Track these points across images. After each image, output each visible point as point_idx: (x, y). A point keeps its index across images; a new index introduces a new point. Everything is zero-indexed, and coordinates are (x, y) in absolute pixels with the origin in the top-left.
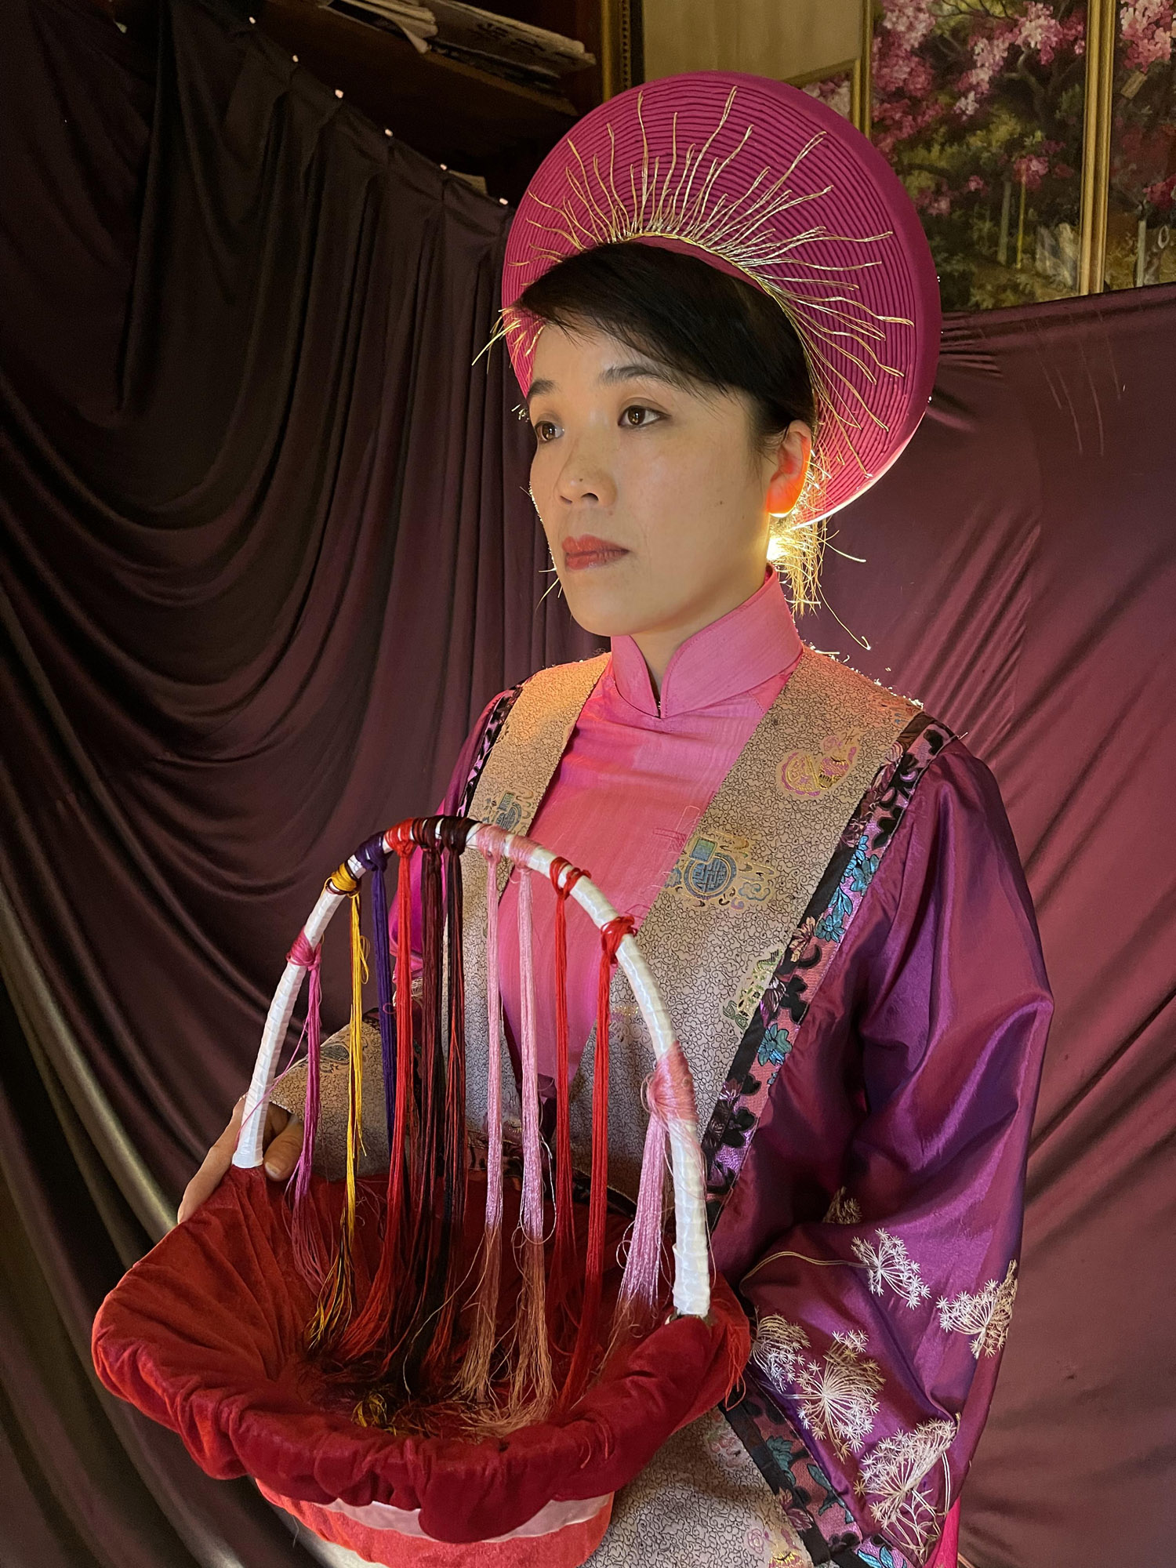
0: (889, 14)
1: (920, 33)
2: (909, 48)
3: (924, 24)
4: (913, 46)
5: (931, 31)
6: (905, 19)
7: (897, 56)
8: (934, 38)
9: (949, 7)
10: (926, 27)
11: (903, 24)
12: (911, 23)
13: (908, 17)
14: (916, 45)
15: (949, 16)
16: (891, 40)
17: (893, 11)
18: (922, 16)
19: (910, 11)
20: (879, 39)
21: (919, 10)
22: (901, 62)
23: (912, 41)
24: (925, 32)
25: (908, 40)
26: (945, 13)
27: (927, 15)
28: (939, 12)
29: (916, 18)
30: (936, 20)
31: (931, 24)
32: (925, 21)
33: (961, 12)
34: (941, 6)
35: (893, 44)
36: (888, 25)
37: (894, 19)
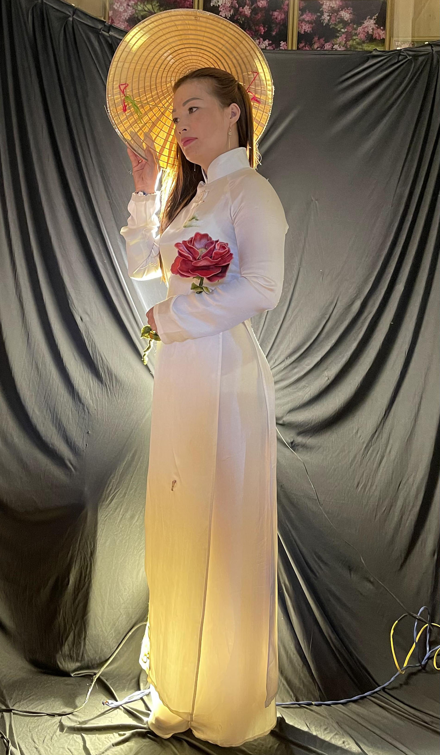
0: (116, 3)
1: (129, 14)
2: (124, 19)
3: (130, 11)
4: (126, 18)
5: (133, 14)
6: (122, 7)
7: (119, 20)
8: (135, 18)
9: (141, 8)
10: (131, 12)
11: (122, 9)
12: (125, 10)
13: (124, 7)
14: (127, 18)
15: (140, 11)
16: (117, 13)
17: (117, 3)
18: (129, 8)
19: (125, 5)
20: (112, 12)
21: (128, 5)
22: (121, 23)
23: (125, 16)
24: (131, 14)
25: (124, 16)
26: (139, 9)
27: (132, 8)
28: (136, 8)
29: (128, 8)
30: (135, 11)
31: (133, 12)
32: (131, 10)
33: (145, 11)
34: (137, 6)
35: (117, 15)
36: (116, 8)
37: (118, 6)
